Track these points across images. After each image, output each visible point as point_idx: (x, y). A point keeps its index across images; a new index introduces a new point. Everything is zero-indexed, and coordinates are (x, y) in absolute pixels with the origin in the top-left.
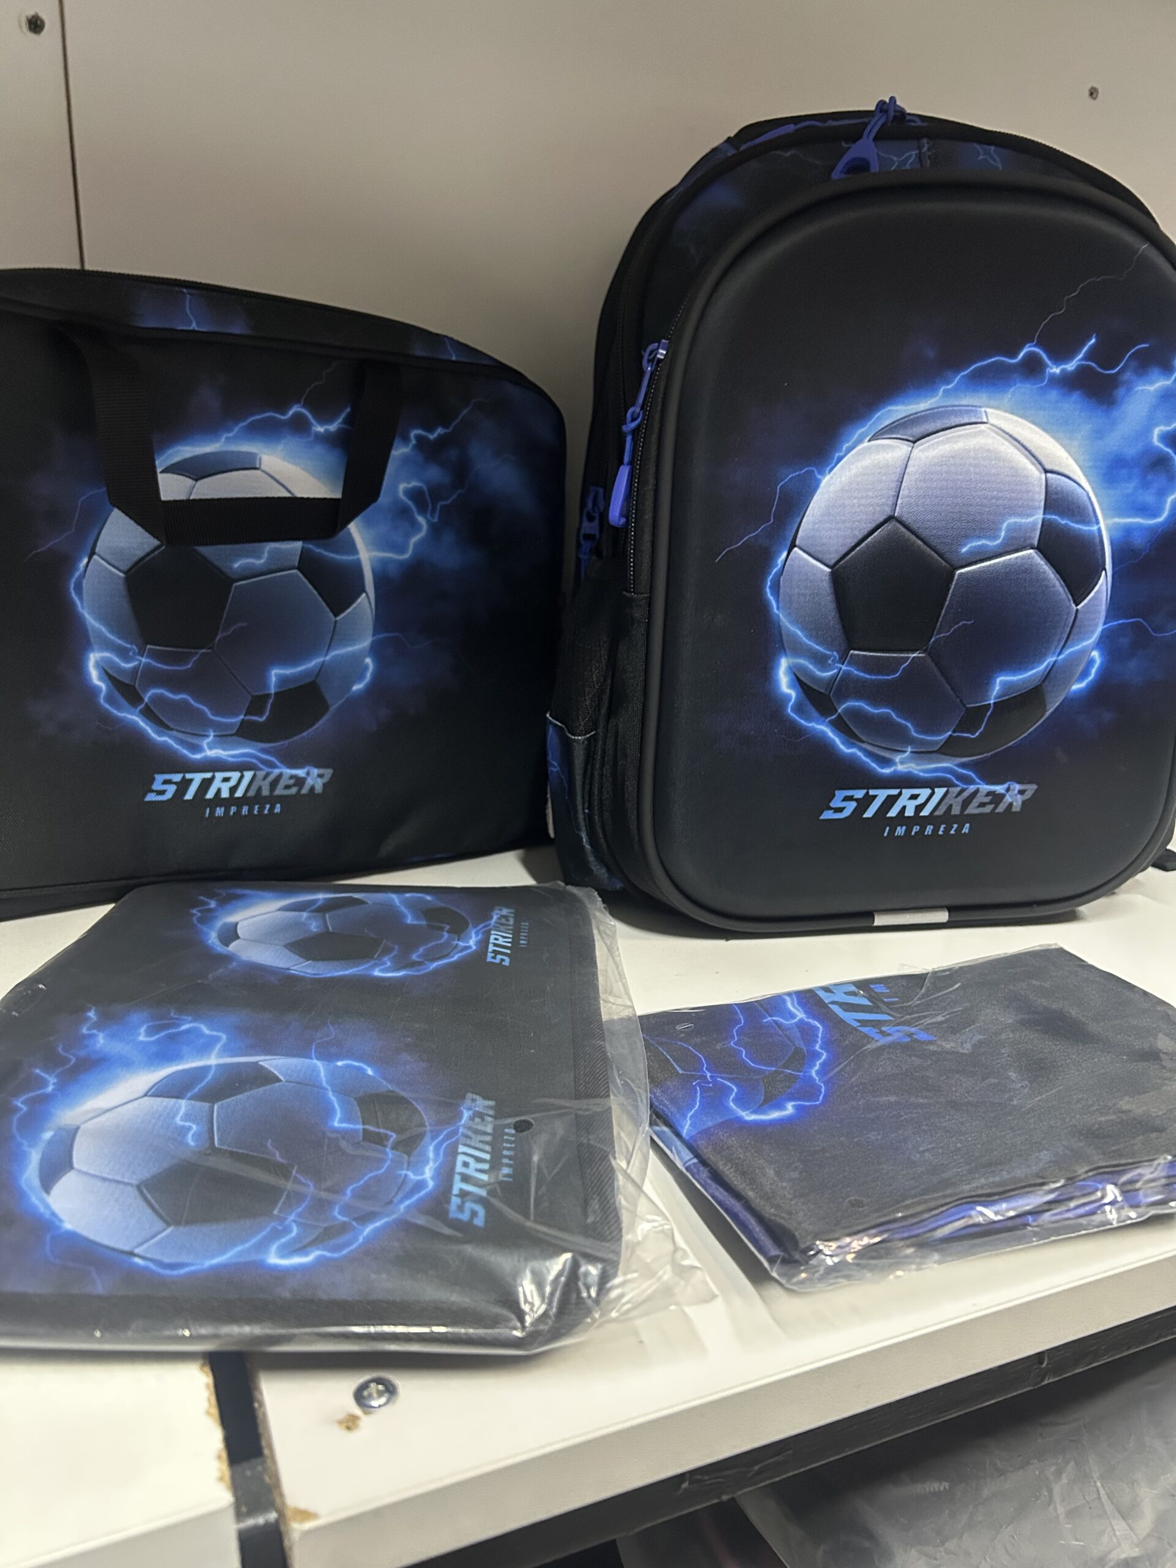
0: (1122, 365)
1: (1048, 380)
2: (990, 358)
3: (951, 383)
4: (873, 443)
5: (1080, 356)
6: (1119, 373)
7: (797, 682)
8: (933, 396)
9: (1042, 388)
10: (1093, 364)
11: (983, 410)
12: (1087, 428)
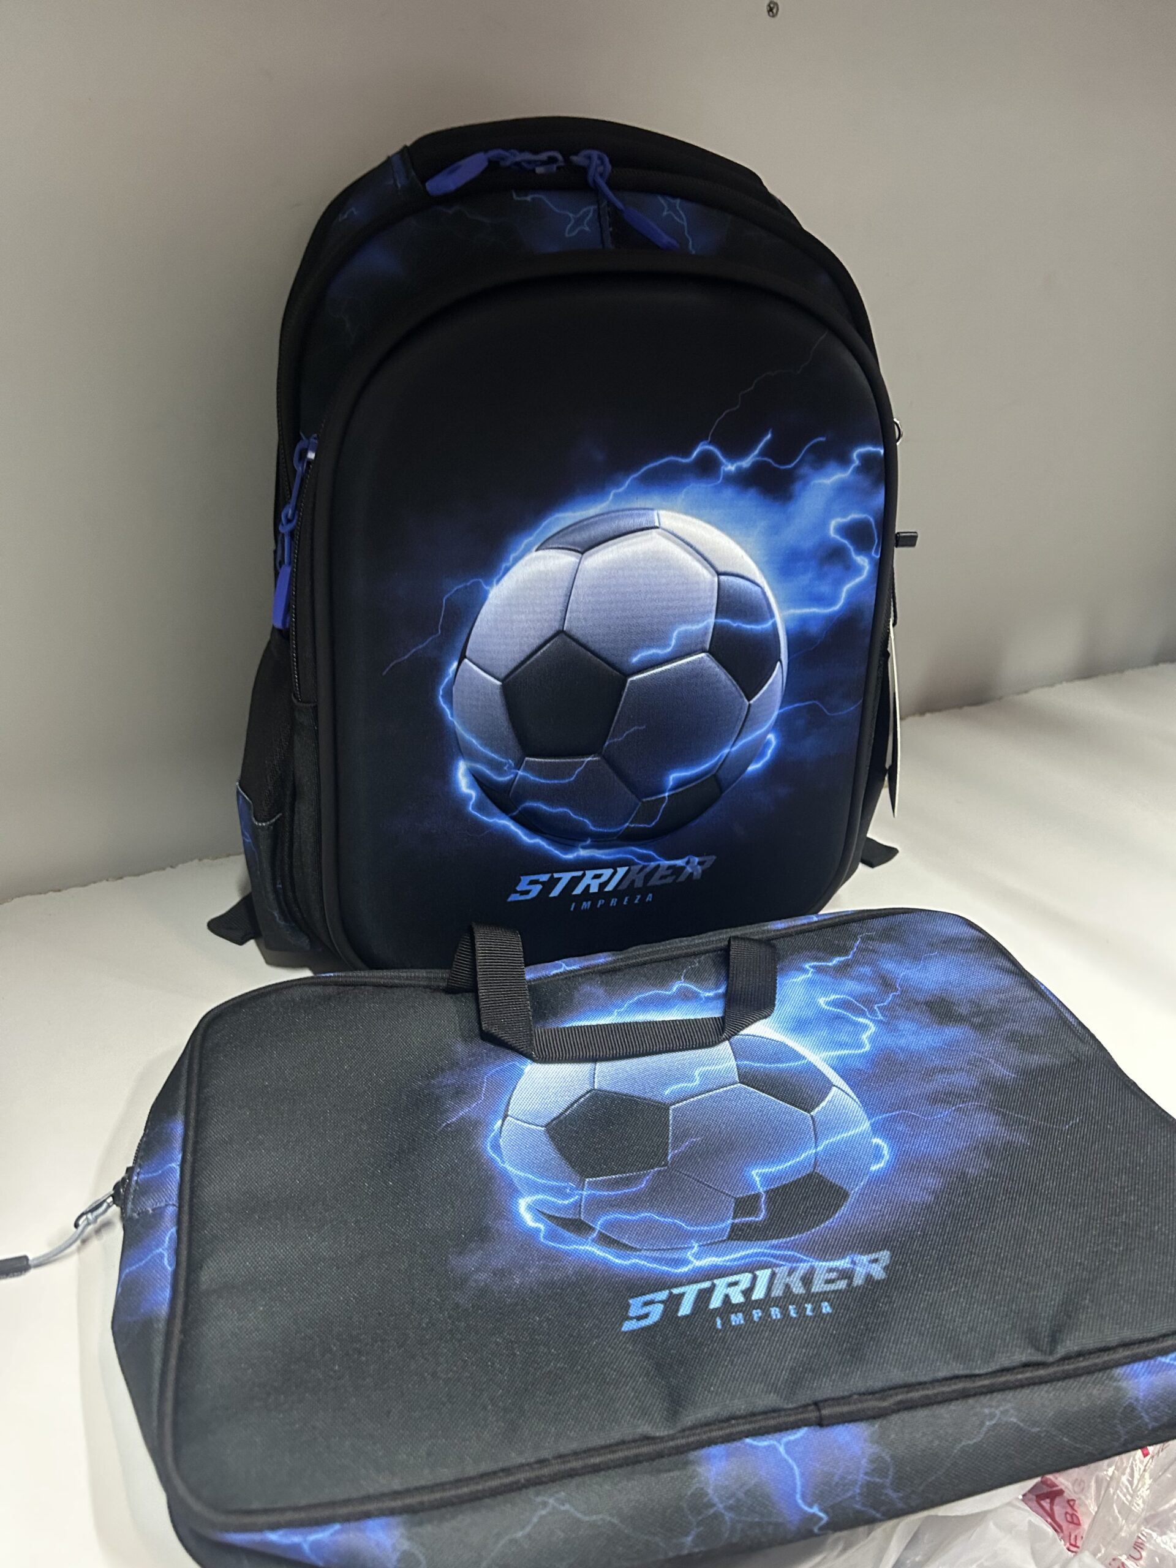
0: (797, 460)
1: (723, 478)
2: (663, 458)
3: (621, 487)
4: (540, 553)
5: (756, 452)
6: (795, 467)
7: (476, 783)
8: (602, 501)
9: (716, 486)
10: (770, 461)
11: (655, 513)
12: (762, 524)
